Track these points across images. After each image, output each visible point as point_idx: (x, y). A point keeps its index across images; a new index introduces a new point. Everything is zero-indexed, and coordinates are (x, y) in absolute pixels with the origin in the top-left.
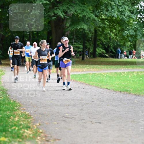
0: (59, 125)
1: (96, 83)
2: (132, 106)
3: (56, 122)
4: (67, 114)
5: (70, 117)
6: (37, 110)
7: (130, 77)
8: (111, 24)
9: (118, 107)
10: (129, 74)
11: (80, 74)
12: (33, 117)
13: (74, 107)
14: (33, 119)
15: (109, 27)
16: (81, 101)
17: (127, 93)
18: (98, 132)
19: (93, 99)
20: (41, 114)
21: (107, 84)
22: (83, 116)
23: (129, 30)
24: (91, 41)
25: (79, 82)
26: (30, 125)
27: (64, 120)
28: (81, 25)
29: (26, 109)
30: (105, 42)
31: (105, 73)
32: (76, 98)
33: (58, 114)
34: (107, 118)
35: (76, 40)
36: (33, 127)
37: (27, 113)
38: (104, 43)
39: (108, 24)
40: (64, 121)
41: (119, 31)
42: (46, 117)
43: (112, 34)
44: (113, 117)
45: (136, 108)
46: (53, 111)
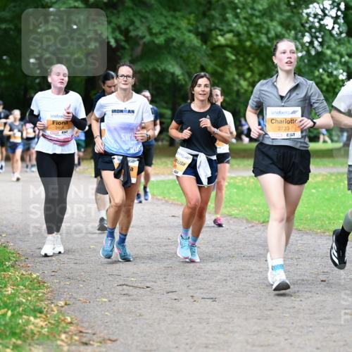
0: (114, 305)
2: (292, 259)
3: (105, 296)
4: (133, 279)
5: (140, 285)
6: (60, 269)
8: (241, 59)
9: (257, 261)
11: (163, 181)
12: (49, 284)
13: (150, 262)
14: (49, 290)
15: (236, 66)
16: (167, 245)
18: (208, 323)
20: (69, 278)
21: (231, 203)
22: (172, 284)
25: (162, 200)
26: (43, 304)
27: (125, 292)
28: (166, 63)
29: (32, 267)
32: (156, 238)
33: (111, 279)
34: (231, 287)
35: (156, 96)
36: (49, 310)
37: (34, 276)
39: (233, 58)
40: (125, 295)
42: (81, 286)
43: (242, 82)
44: (245, 286)
45: (301, 263)
46: (97, 270)
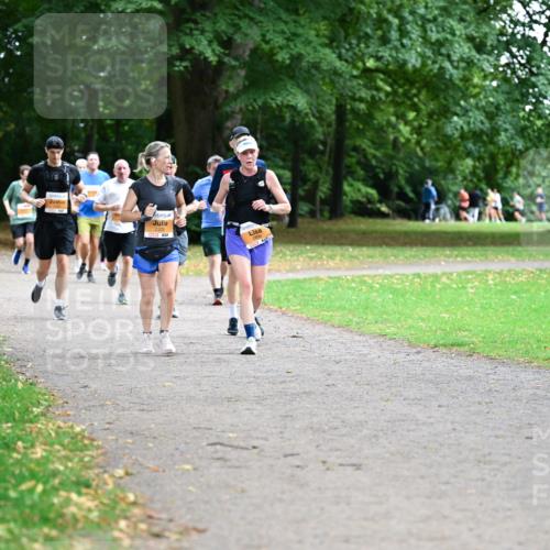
0: (202, 476)
1: (342, 316)
2: (480, 403)
3: (188, 462)
4: (231, 435)
5: (242, 444)
6: (117, 420)
7: (471, 291)
8: (401, 90)
9: (425, 407)
10: (468, 281)
11: (279, 281)
12: (100, 443)
13: (259, 407)
14: (100, 451)
15: (392, 101)
16: (284, 382)
17: (459, 354)
18: (348, 504)
19: (329, 375)
20: (132, 433)
21: (385, 316)
22: (293, 442)
23: (467, 111)
24: (323, 153)
25: (276, 311)
26: (91, 474)
27: (220, 455)
28: (284, 93)
29: (74, 415)
30: (374, 156)
31: (375, 276)
32: (268, 371)
33: (197, 434)
34: (385, 447)
35: (268, 149)
36: (101, 483)
37: (78, 429)
38: (374, 162)
39: (388, 89)
40: (218, 459)
41: (430, 115)
42: (151, 445)
43: (402, 127)
44: (407, 445)
45: (495, 410)
46: (176, 421)
